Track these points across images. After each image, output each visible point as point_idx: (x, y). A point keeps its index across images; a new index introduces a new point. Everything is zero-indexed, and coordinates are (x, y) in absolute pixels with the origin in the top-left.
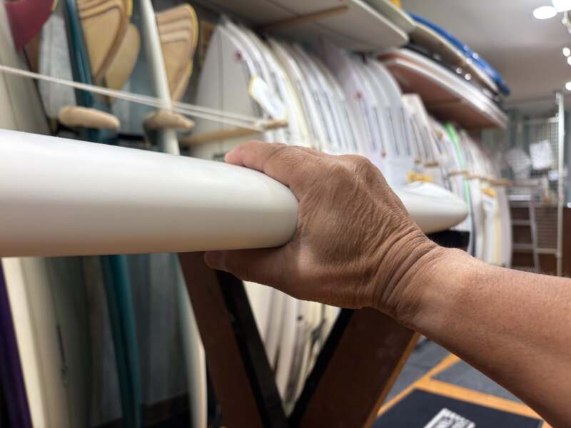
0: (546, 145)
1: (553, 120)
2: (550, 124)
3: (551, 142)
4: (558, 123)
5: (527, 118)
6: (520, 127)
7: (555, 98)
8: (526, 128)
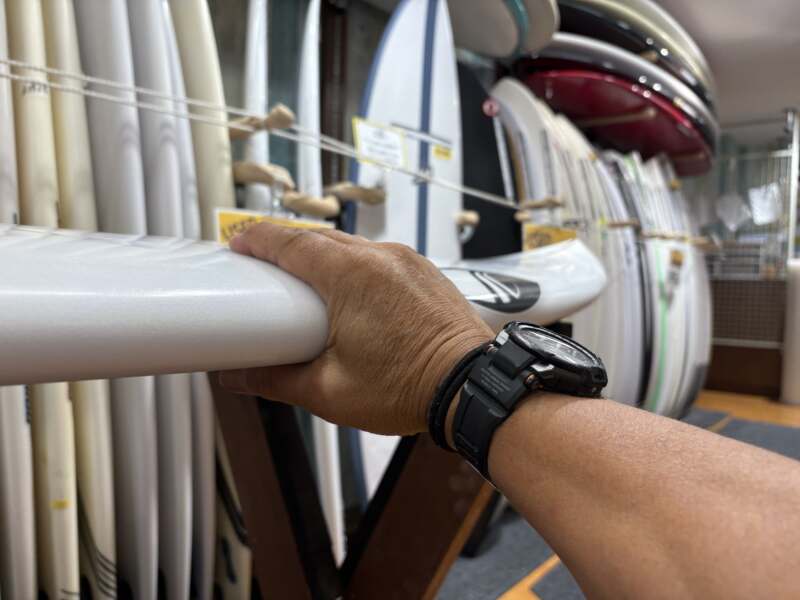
0: (774, 188)
1: (783, 153)
2: (780, 159)
3: (779, 184)
4: (791, 158)
5: (743, 150)
6: (733, 163)
7: (786, 119)
8: (742, 165)
